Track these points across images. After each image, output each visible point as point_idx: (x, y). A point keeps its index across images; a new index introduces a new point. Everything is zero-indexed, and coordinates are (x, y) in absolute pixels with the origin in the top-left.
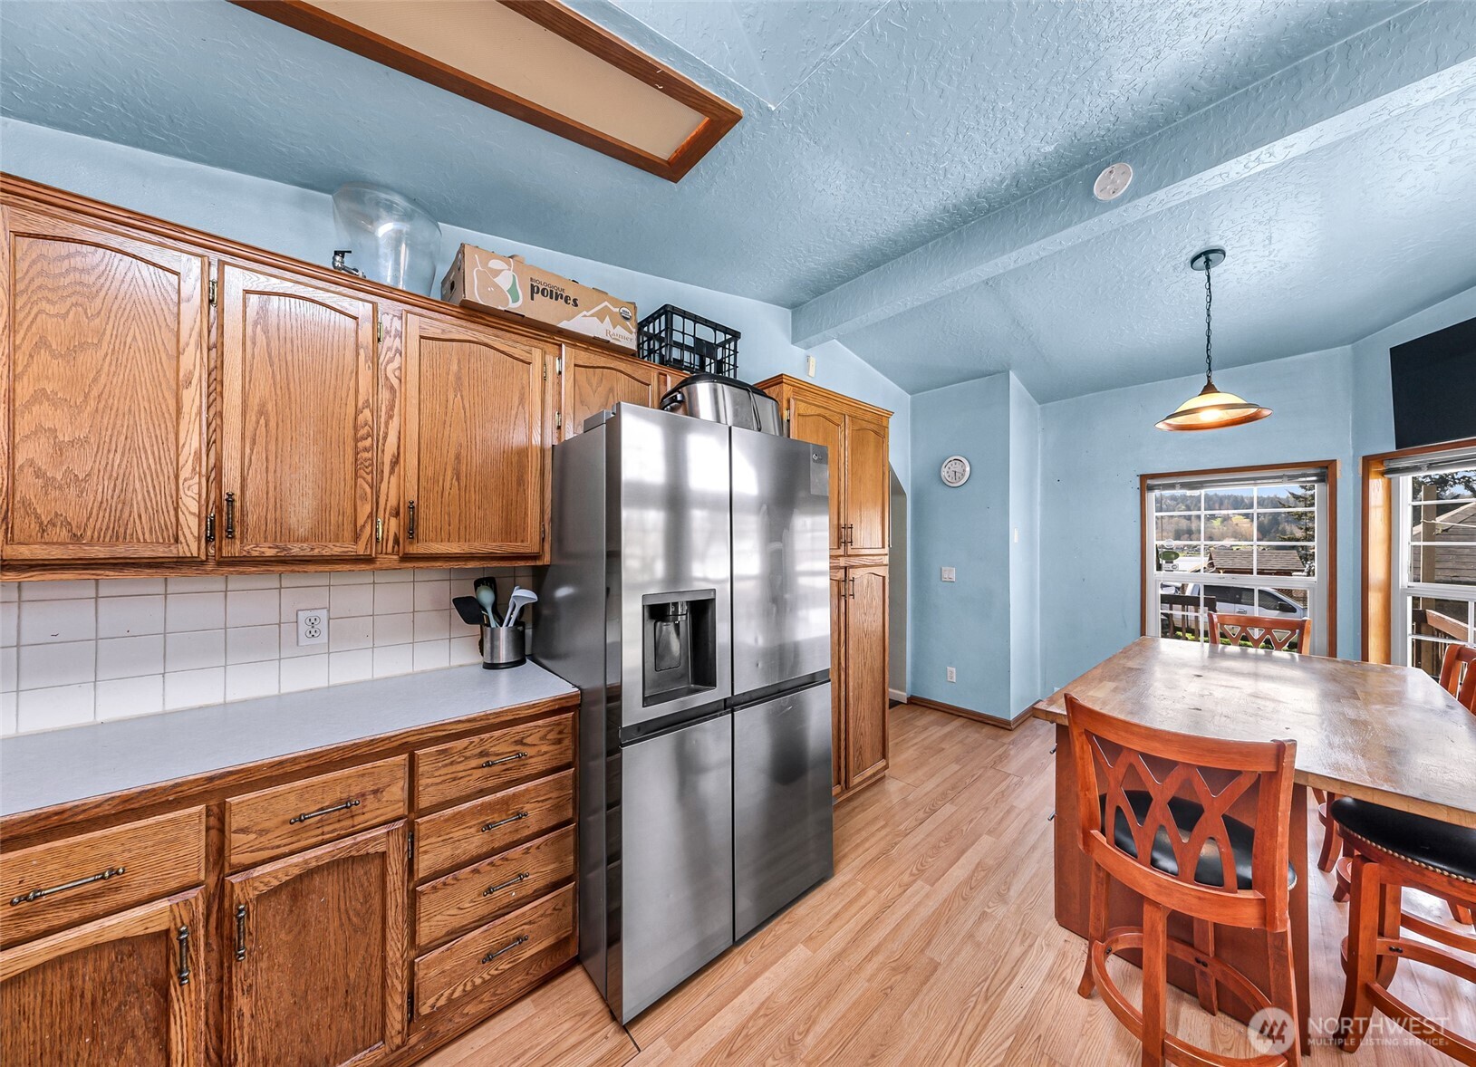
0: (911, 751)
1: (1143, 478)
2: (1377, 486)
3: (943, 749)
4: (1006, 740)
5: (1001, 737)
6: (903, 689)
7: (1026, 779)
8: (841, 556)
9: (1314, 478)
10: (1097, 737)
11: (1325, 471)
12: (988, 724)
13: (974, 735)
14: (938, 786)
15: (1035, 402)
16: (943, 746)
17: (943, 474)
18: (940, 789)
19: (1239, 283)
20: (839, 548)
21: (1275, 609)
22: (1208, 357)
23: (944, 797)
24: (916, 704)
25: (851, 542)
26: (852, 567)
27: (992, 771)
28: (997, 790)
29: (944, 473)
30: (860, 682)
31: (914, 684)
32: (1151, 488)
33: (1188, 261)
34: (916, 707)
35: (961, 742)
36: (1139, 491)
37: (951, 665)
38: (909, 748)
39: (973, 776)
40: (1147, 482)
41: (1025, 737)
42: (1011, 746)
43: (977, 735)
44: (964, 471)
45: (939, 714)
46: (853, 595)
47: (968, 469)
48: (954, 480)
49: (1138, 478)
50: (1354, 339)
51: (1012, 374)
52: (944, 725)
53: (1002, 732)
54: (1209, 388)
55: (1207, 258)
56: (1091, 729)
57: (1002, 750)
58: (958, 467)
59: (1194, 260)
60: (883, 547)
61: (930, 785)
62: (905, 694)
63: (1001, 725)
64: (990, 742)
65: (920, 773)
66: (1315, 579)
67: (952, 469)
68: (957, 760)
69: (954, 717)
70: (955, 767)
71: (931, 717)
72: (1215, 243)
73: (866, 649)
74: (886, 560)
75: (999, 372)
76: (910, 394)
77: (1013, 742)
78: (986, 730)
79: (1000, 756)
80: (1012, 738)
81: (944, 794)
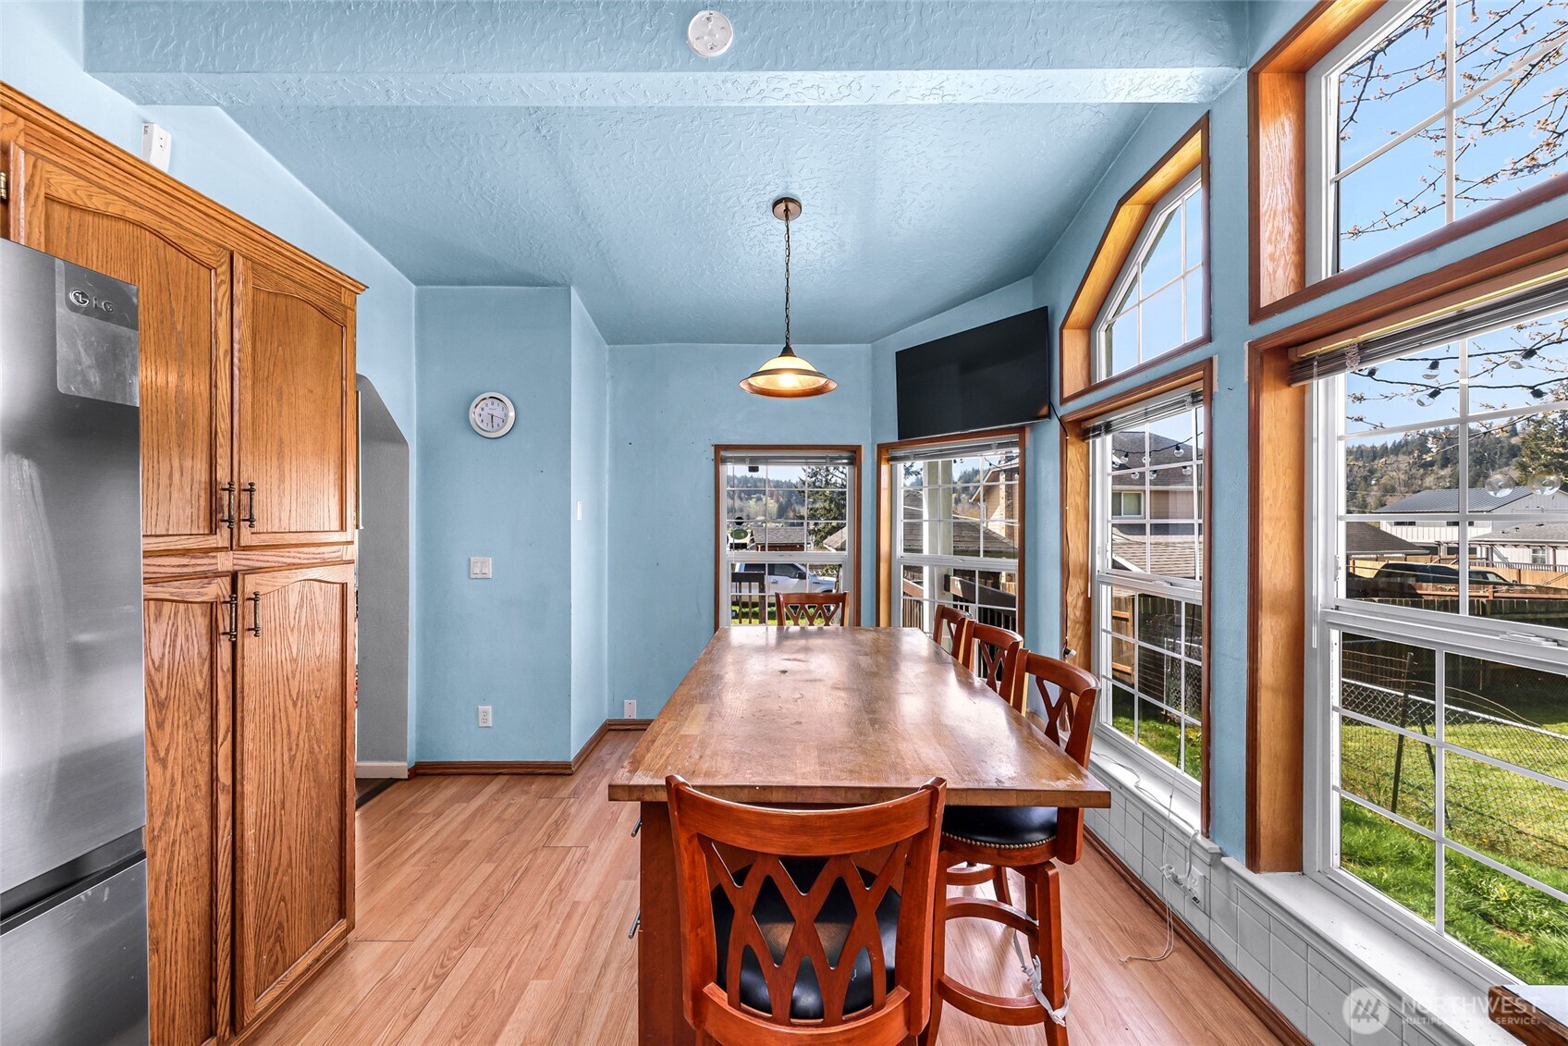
0: (407, 869)
1: (718, 448)
2: (885, 468)
3: (467, 842)
4: (565, 792)
5: (557, 790)
6: (402, 757)
7: (592, 847)
8: (217, 549)
9: (845, 461)
10: (719, 844)
11: (853, 454)
12: (540, 774)
13: (520, 798)
14: (452, 920)
15: (604, 341)
16: (467, 837)
17: (472, 416)
18: (457, 926)
19: (808, 249)
20: (212, 532)
21: (795, 578)
22: (787, 316)
23: (466, 937)
24: (424, 775)
25: (251, 520)
26: (253, 571)
27: (545, 852)
28: (553, 883)
29: (474, 415)
30: (278, 798)
31: (420, 744)
32: (724, 460)
33: (771, 202)
34: (426, 779)
35: (498, 818)
36: (713, 463)
37: (484, 702)
38: (403, 864)
39: (515, 875)
40: (722, 453)
41: (590, 779)
42: (572, 800)
43: (523, 799)
44: (506, 415)
45: (465, 780)
46: (256, 629)
47: (512, 414)
48: (489, 428)
49: (713, 448)
50: (872, 339)
51: (572, 289)
52: (469, 799)
53: (559, 780)
54: (787, 352)
55: (786, 206)
56: (709, 833)
57: (558, 811)
58: (498, 412)
59: (776, 203)
60: (343, 528)
61: (440, 923)
62: (405, 764)
63: (559, 771)
64: (542, 802)
65: (422, 906)
66: (846, 553)
67: (487, 410)
68: (489, 855)
69: (487, 778)
70: (487, 868)
71: (451, 788)
72: (795, 191)
73: (295, 729)
74: (352, 552)
75: (555, 284)
76: (417, 283)
77: (575, 793)
78: (537, 786)
79: (556, 821)
80: (572, 786)
81: (465, 931)
